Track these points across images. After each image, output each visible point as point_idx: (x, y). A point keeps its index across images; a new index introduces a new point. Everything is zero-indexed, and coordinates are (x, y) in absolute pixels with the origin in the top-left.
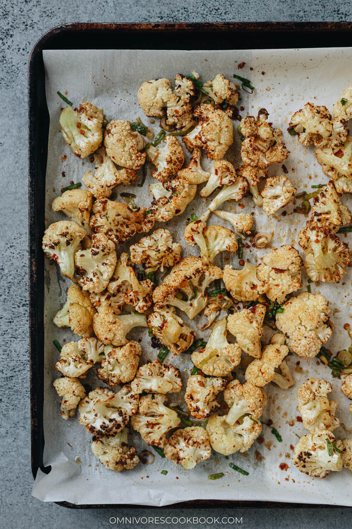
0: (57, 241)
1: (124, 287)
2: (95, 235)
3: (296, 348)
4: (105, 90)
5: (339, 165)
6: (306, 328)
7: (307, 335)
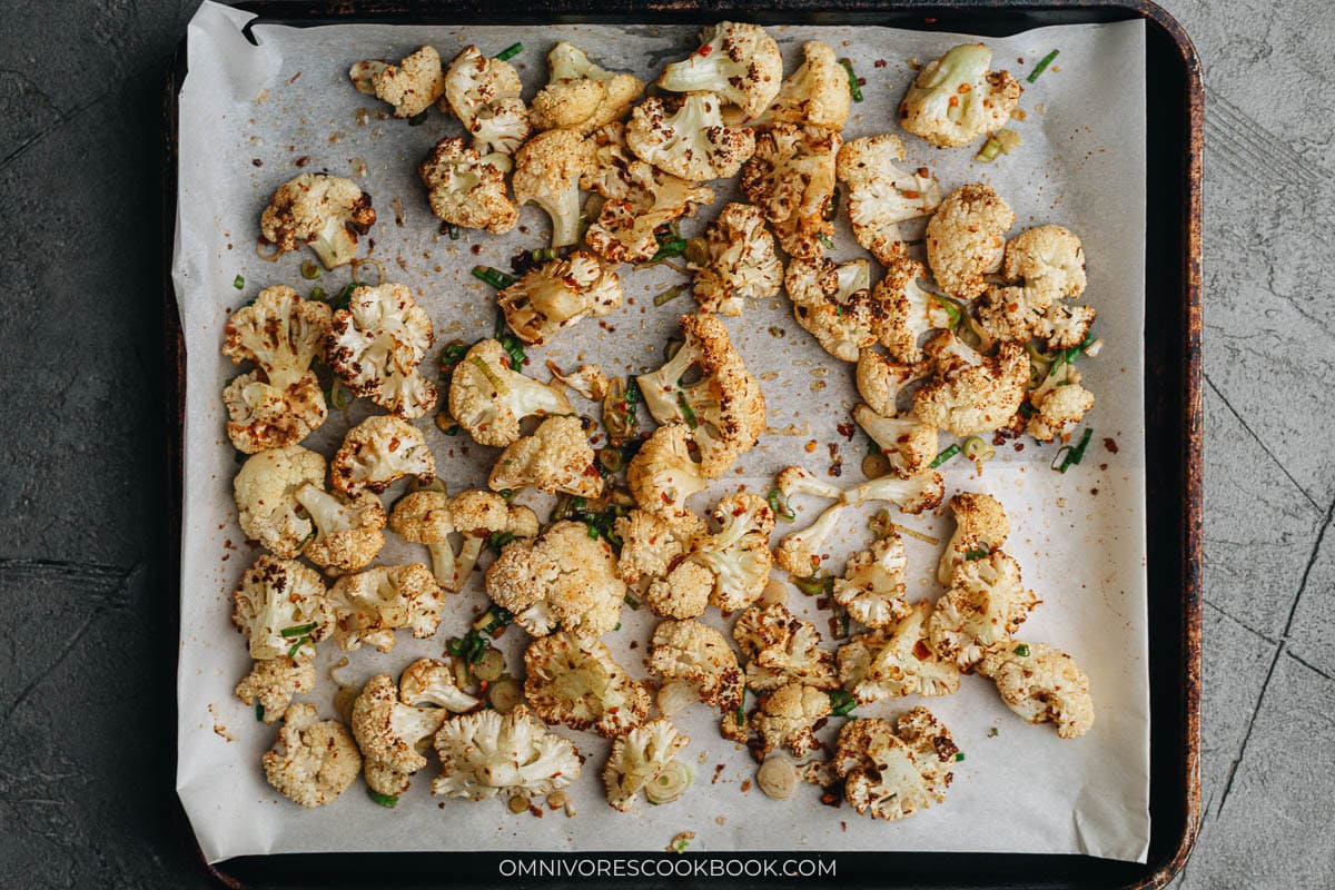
0: (738, 56)
1: (639, 195)
2: (752, 135)
3: (511, 557)
4: (1061, 153)
5: (898, 647)
6: (552, 582)
7: (540, 582)
